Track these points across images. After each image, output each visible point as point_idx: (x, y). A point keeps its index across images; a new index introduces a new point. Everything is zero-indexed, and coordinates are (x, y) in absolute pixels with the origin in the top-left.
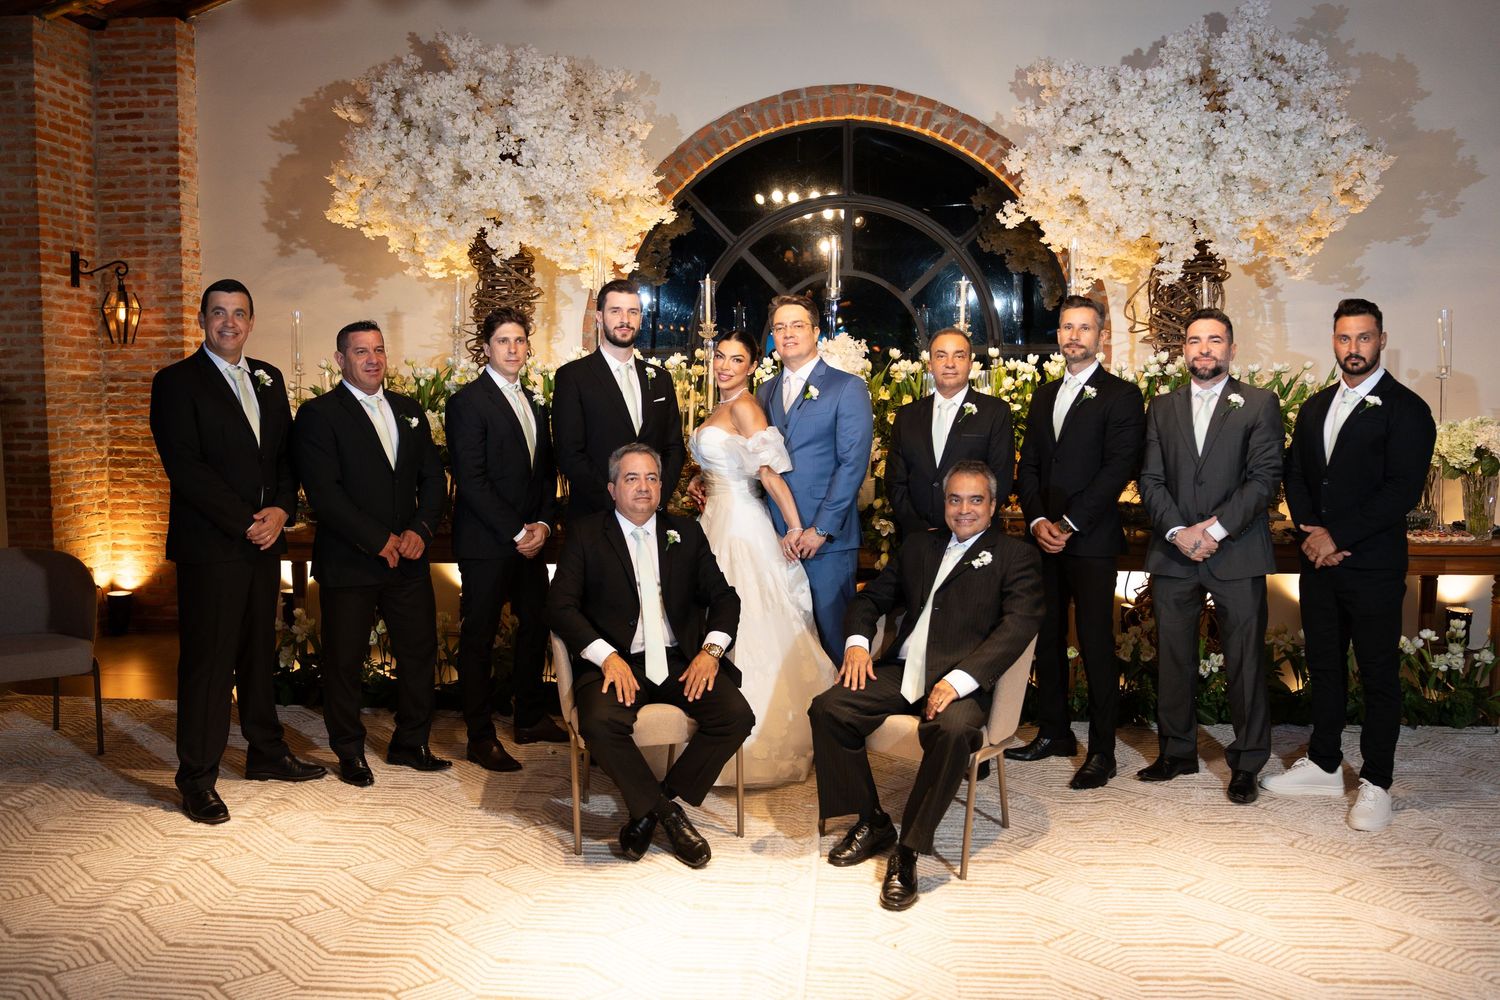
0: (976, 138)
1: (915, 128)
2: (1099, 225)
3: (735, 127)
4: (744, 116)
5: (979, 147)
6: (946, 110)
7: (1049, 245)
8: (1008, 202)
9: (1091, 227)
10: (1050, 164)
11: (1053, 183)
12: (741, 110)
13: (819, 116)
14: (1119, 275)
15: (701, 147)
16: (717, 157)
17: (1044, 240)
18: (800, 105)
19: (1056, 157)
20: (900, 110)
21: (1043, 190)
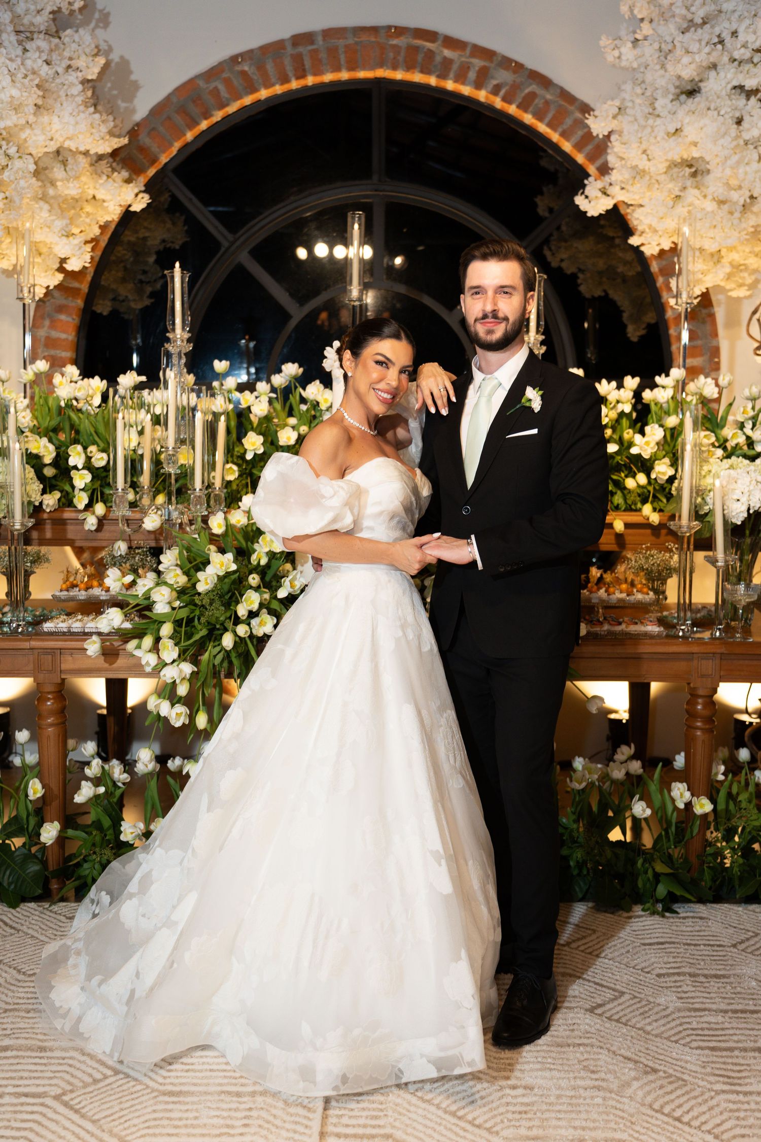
0: (547, 103)
1: (466, 90)
2: (721, 202)
3: (227, 82)
4: (238, 68)
5: (549, 116)
6: (507, 63)
7: (643, 245)
8: (590, 179)
9: (710, 206)
10: (654, 114)
11: (662, 134)
12: (234, 59)
13: (338, 69)
14: (733, 286)
15: (182, 110)
16: (204, 125)
17: (634, 241)
18: (314, 53)
19: (663, 103)
20: (447, 63)
21: (644, 152)
